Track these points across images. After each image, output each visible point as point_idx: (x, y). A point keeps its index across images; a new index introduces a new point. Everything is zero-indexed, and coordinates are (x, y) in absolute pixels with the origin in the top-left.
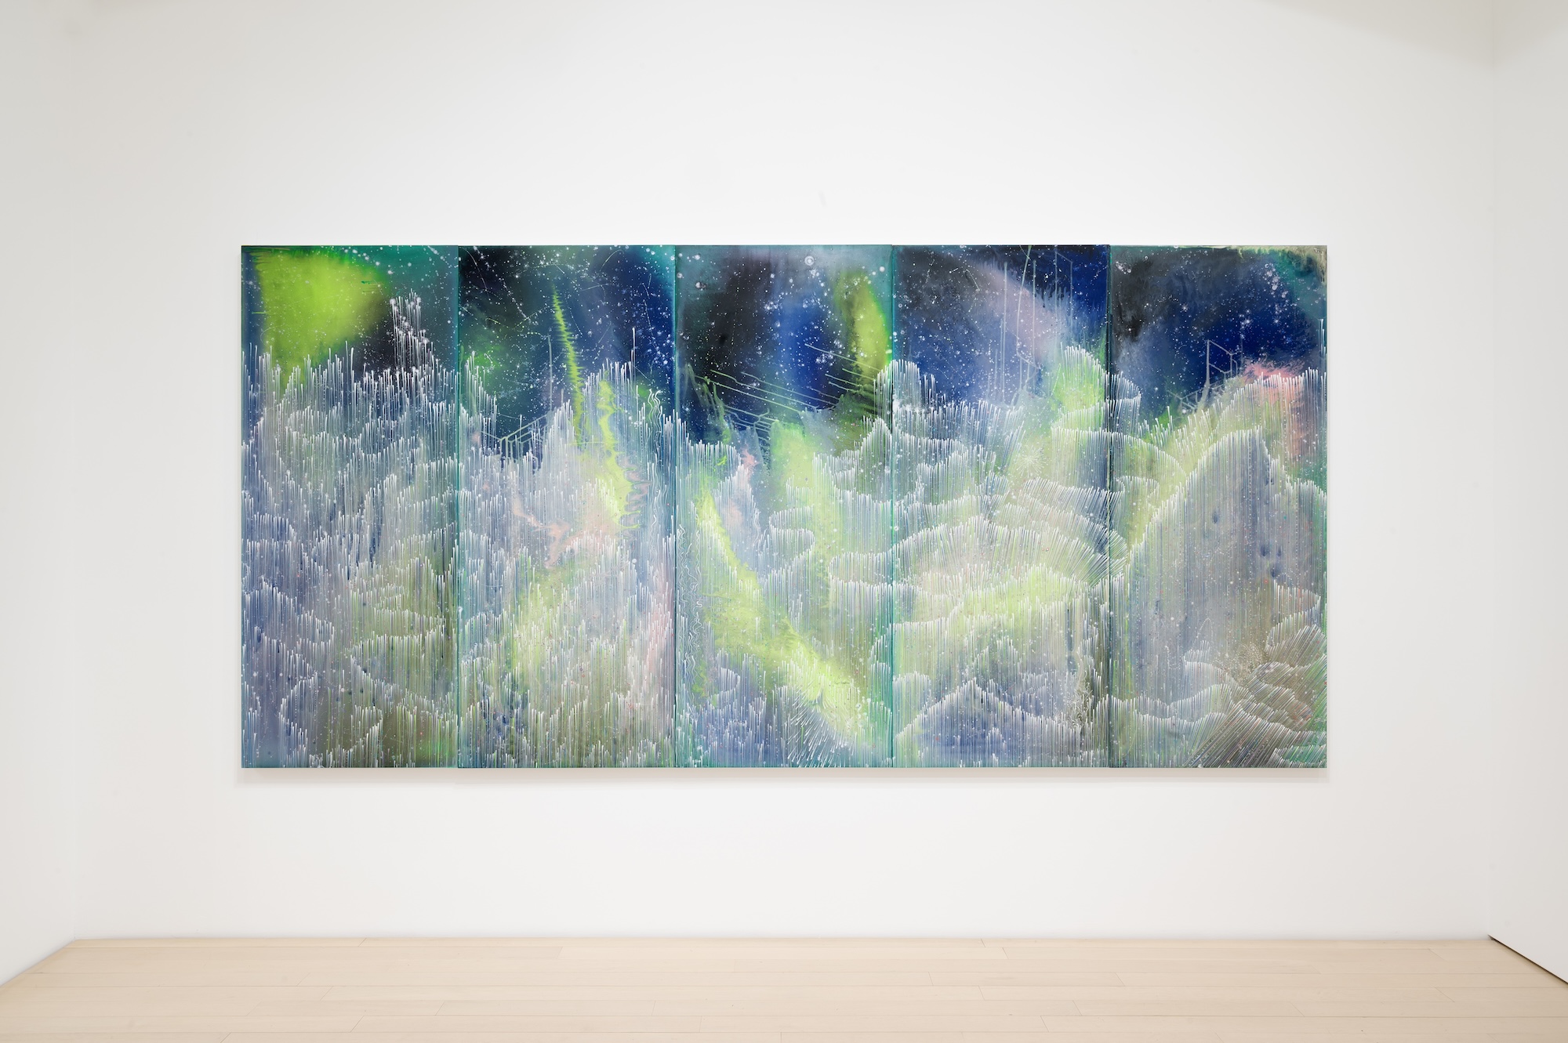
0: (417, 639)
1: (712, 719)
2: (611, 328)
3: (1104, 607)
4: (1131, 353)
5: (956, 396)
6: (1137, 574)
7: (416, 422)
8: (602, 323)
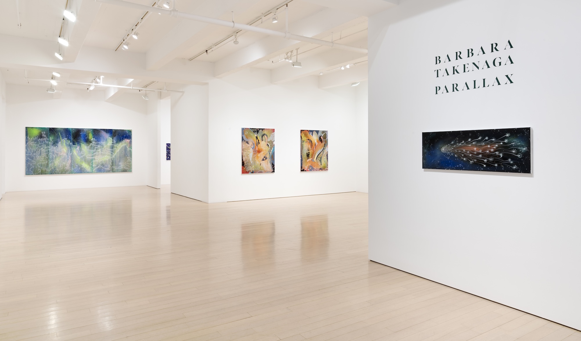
0: (45, 163)
1: (75, 169)
2: (65, 135)
3: (112, 159)
4: (115, 138)
5: (98, 141)
6: (115, 156)
7: (44, 143)
8: (64, 135)
